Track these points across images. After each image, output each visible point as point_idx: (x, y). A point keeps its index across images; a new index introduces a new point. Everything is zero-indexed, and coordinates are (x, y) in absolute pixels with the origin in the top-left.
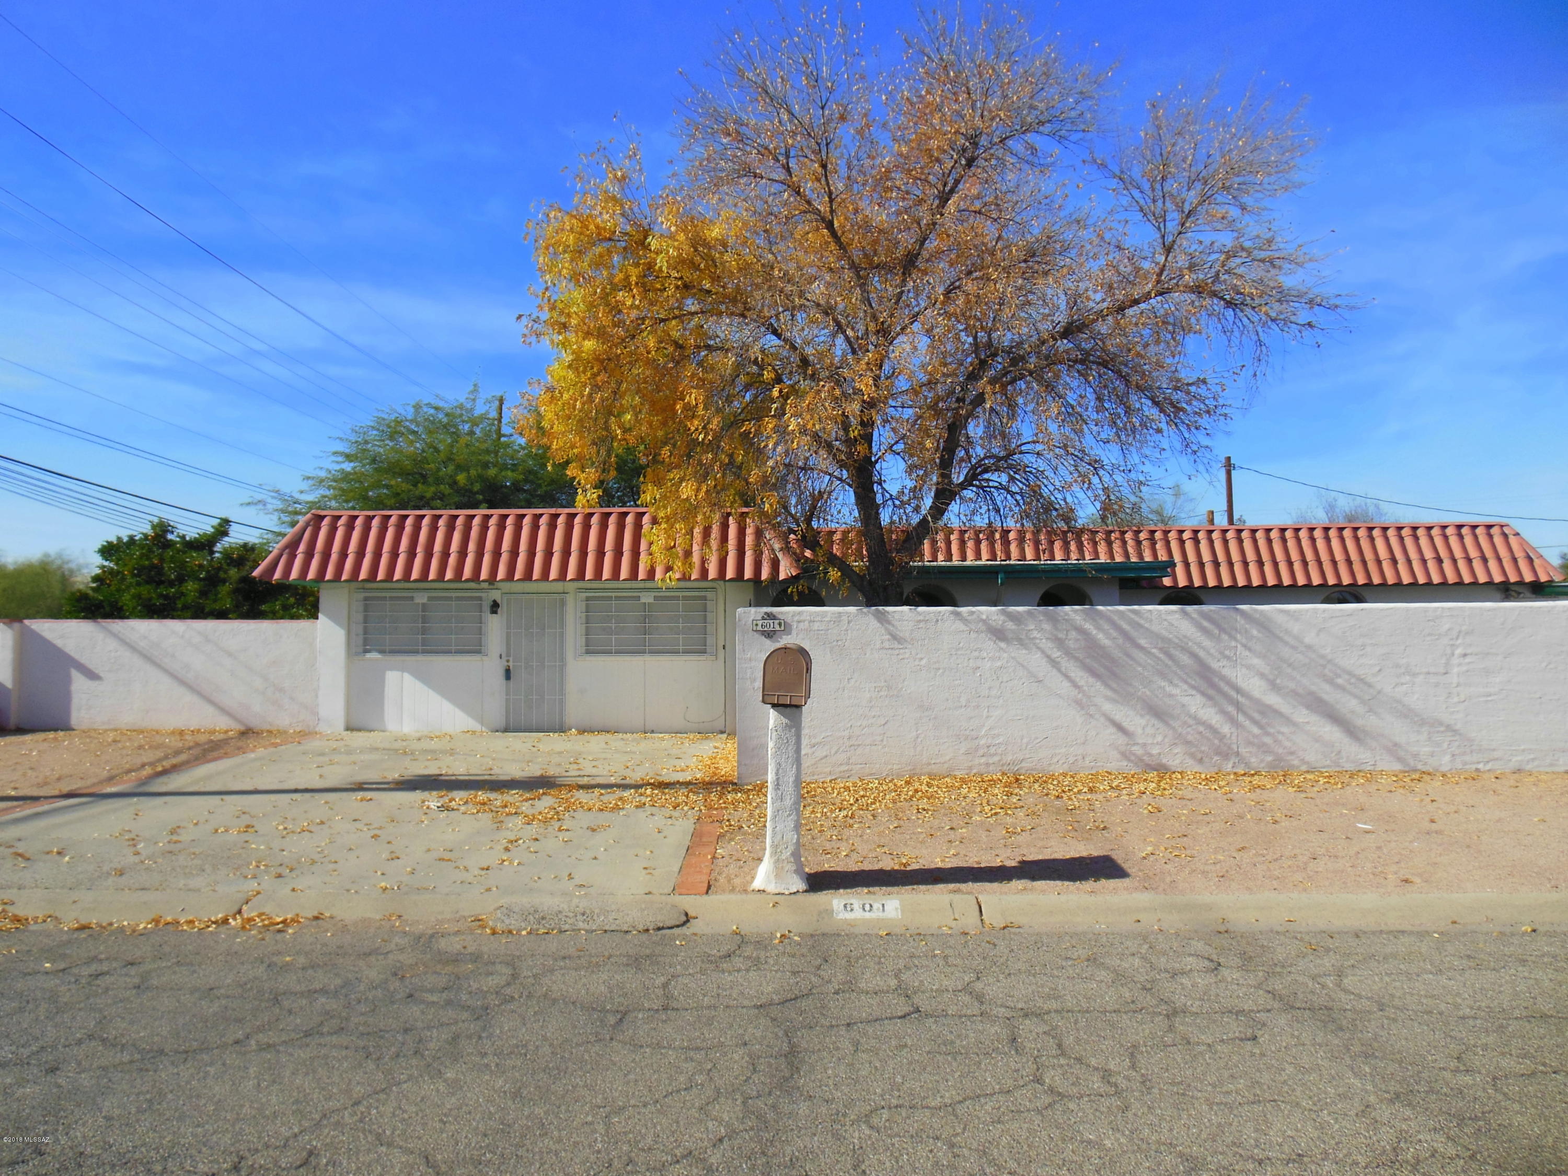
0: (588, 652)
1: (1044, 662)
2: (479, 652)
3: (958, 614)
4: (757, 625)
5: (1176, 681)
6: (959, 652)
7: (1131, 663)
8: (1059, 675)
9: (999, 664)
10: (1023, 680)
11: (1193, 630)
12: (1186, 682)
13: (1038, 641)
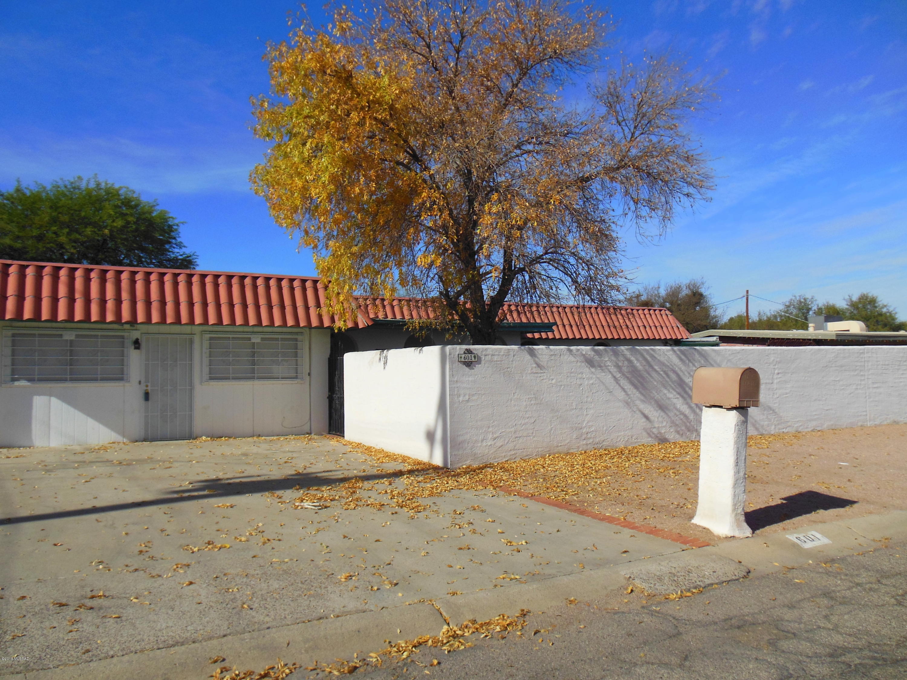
0: (211, 379)
1: (612, 380)
2: (121, 379)
3: (571, 351)
4: (461, 357)
5: (671, 390)
6: (572, 375)
7: (652, 380)
8: (620, 388)
9: (591, 382)
10: (603, 391)
11: (678, 361)
12: (675, 391)
13: (610, 368)
